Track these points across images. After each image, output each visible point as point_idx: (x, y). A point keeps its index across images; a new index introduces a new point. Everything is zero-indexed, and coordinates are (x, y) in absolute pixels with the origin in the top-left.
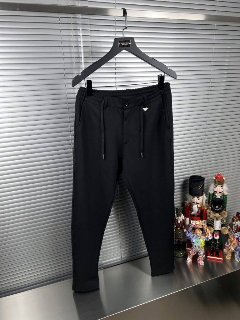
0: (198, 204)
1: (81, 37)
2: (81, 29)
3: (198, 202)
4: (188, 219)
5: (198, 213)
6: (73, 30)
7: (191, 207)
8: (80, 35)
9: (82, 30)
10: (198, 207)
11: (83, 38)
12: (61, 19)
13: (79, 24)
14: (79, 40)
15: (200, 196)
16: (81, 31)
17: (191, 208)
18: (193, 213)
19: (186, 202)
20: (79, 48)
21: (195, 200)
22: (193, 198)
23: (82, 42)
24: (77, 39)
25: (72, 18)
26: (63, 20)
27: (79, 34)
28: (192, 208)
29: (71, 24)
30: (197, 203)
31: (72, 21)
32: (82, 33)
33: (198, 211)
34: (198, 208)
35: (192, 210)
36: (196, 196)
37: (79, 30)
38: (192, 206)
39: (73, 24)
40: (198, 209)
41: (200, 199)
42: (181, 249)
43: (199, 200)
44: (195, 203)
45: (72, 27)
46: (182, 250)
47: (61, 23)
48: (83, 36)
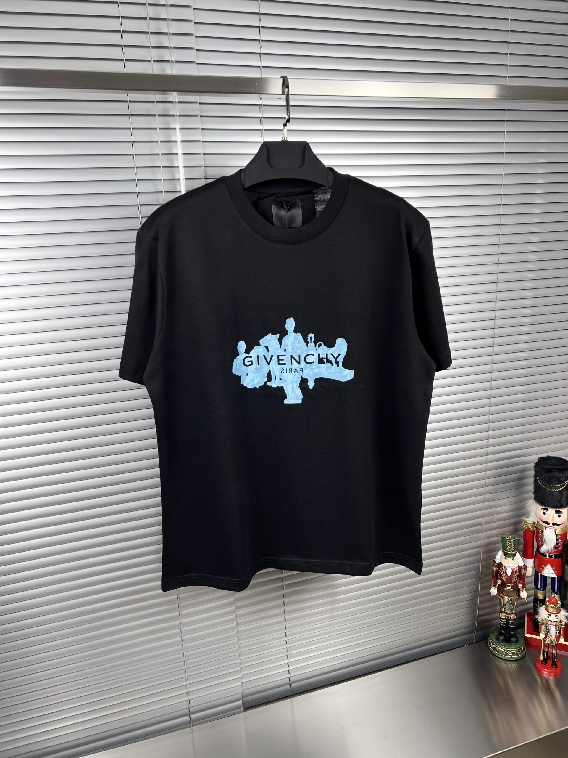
0: (556, 527)
1: (179, 144)
2: (178, 126)
3: (557, 521)
4: (530, 563)
5: (555, 548)
6: (160, 128)
7: (538, 533)
8: (176, 141)
9: (181, 128)
10: (557, 533)
11: (183, 148)
12: (131, 105)
13: (173, 115)
14: (175, 152)
15: (561, 507)
16: (178, 130)
17: (537, 537)
18: (544, 549)
19: (525, 522)
20: (176, 169)
21: (549, 516)
22: (546, 512)
23: (180, 157)
24: (170, 149)
25: (158, 102)
26: (136, 108)
27: (174, 140)
28: (543, 536)
29: (155, 115)
30: (554, 524)
31: (159, 108)
32: (182, 135)
33: (557, 544)
34: (557, 535)
35: (541, 542)
36: (554, 507)
37: (175, 128)
38: (543, 532)
39: (159, 115)
40: (557, 540)
41: (561, 515)
42: (513, 639)
43: (559, 516)
44: (549, 524)
45: (158, 123)
46: (517, 642)
47: (132, 115)
48: (182, 141)
